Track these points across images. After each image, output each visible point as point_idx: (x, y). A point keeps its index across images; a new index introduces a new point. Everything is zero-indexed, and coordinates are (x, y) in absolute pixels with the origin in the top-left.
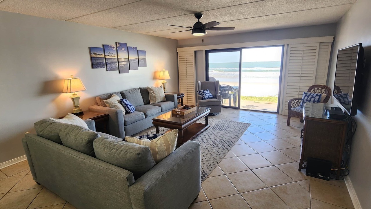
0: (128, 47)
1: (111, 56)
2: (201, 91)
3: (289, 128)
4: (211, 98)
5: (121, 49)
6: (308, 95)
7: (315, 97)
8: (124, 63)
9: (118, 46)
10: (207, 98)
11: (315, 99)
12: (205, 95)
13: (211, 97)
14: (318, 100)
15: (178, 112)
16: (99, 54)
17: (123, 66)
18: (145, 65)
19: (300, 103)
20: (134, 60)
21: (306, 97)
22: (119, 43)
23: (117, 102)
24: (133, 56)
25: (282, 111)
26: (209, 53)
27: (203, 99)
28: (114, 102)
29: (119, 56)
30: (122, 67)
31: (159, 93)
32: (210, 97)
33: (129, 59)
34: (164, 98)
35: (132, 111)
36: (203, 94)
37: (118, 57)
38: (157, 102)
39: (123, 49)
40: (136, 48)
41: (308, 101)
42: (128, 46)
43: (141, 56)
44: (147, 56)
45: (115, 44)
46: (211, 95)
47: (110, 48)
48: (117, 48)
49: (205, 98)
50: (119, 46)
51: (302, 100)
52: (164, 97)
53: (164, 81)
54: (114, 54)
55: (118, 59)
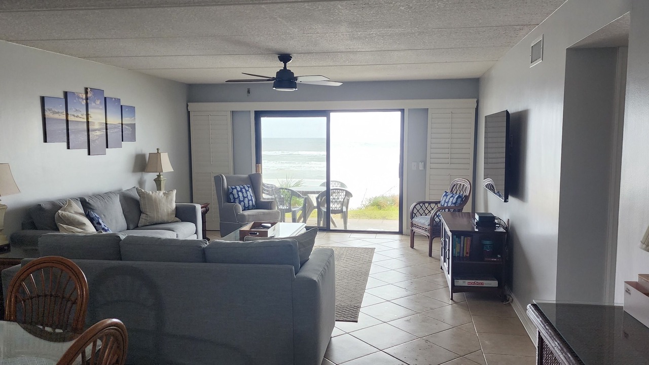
0: (105, 98)
1: (77, 117)
5: (95, 102)
9: (89, 95)
16: (58, 113)
20: (115, 127)
22: (91, 89)
24: (114, 120)
26: (262, 118)
29: (91, 117)
33: (106, 124)
37: (87, 118)
39: (98, 102)
40: (119, 100)
42: (105, 95)
43: (126, 118)
44: (136, 118)
45: (83, 91)
47: (77, 99)
48: (87, 99)
53: (159, 176)
54: (82, 113)
55: (88, 122)
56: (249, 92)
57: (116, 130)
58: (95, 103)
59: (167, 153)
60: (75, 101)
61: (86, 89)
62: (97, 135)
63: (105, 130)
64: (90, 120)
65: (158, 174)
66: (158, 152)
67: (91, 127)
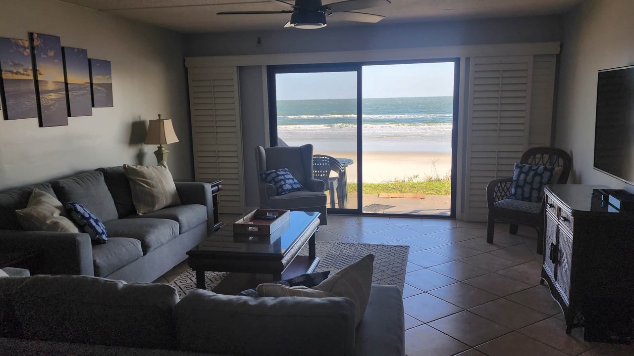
0: (63, 48)
1: (16, 73)
2: (271, 173)
3: (493, 248)
4: (298, 189)
6: (525, 170)
7: (541, 175)
8: (53, 96)
9: (36, 43)
10: (290, 191)
11: (542, 178)
12: (283, 183)
13: (298, 186)
14: (549, 180)
15: (250, 228)
17: (51, 105)
18: (109, 103)
19: (508, 189)
20: (80, 87)
21: (522, 176)
22: (39, 35)
23: (57, 214)
24: (78, 78)
25: (462, 211)
26: (277, 74)
27: (278, 194)
28: (48, 214)
29: (40, 74)
30: (48, 107)
31: (161, 182)
32: (295, 186)
33: (66, 84)
34: (174, 196)
35: (104, 237)
36: (276, 179)
37: (35, 76)
38: (157, 207)
39: (51, 54)
40: (84, 52)
41: (528, 183)
42: (63, 44)
43: (98, 77)
44: (112, 77)
45: (26, 37)
46: (296, 181)
48: (33, 48)
49: (284, 191)
50: (38, 43)
51: (514, 183)
52: (175, 194)
53: (160, 148)
54: (26, 67)
55: (36, 82)
56: (259, 42)
57: (82, 92)
58: (47, 55)
59: (171, 120)
60: (12, 51)
61: (31, 35)
62: (52, 98)
63: (64, 92)
64: (40, 78)
65: (159, 145)
66: (160, 119)
67: (41, 88)
